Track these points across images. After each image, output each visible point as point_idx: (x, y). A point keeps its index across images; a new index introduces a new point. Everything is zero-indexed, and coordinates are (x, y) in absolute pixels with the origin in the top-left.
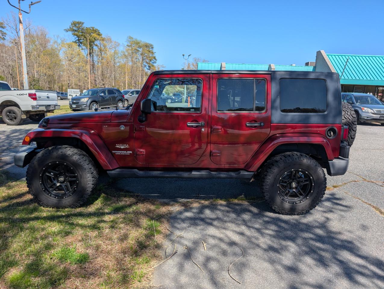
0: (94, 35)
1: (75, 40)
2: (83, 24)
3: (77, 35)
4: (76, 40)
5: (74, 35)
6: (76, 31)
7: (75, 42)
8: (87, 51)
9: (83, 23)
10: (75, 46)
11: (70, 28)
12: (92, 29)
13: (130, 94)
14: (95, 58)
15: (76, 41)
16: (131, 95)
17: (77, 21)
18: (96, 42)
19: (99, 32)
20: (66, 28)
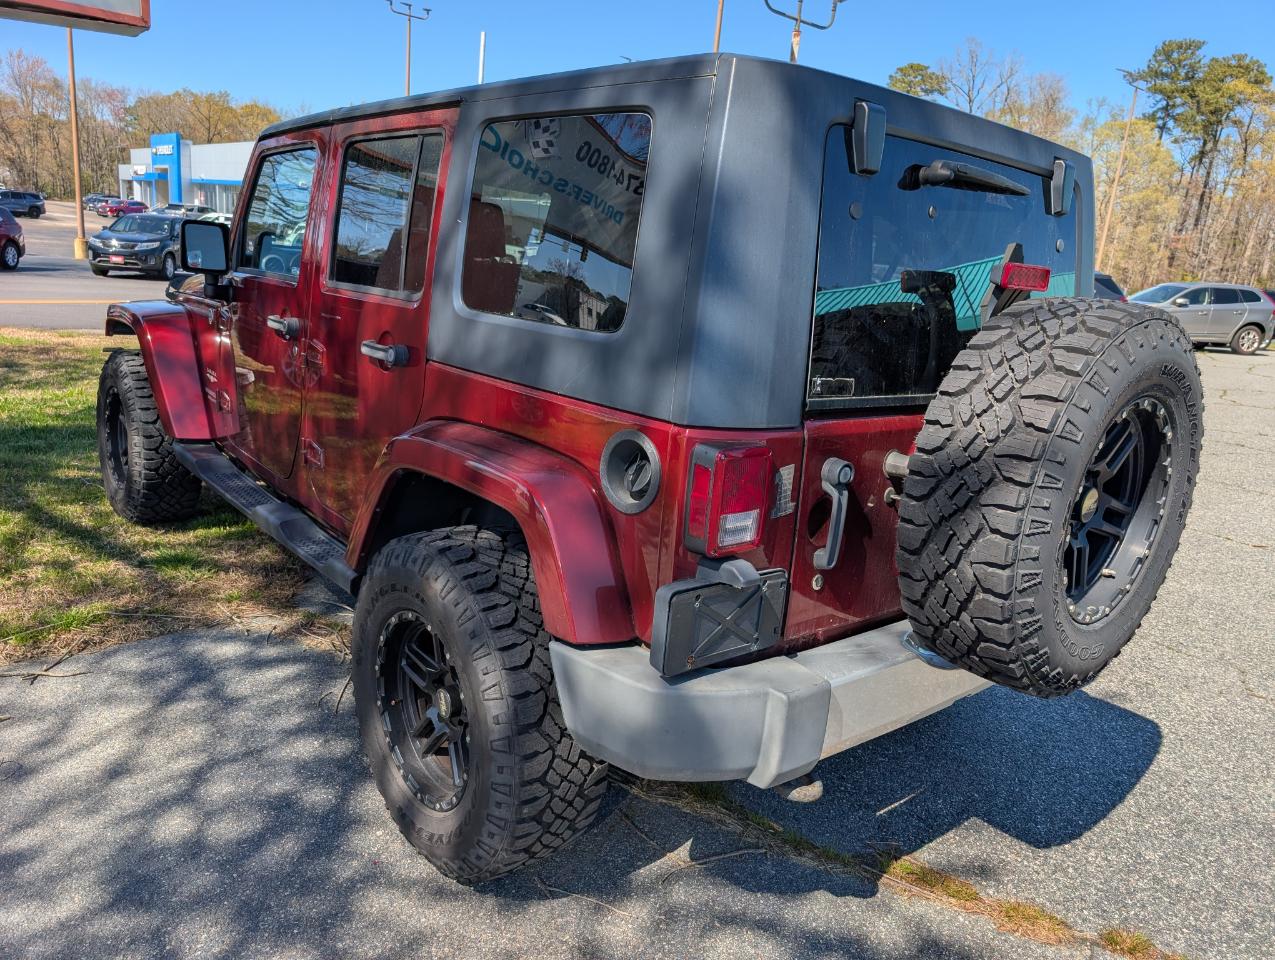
0: (1238, 85)
1: (1151, 111)
2: (1199, 48)
3: (1161, 92)
4: (1155, 109)
5: (1156, 90)
6: (1165, 75)
7: (1152, 117)
8: (1192, 148)
9: (1199, 45)
10: (1148, 131)
11: (1149, 67)
12: (1233, 62)
13: (1180, 301)
14: (1220, 174)
15: (1154, 114)
16: (1181, 305)
17: (1179, 38)
18: (1239, 113)
19: (1262, 73)
20: (1133, 69)
